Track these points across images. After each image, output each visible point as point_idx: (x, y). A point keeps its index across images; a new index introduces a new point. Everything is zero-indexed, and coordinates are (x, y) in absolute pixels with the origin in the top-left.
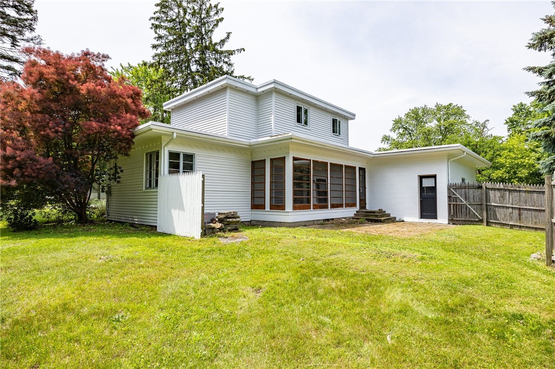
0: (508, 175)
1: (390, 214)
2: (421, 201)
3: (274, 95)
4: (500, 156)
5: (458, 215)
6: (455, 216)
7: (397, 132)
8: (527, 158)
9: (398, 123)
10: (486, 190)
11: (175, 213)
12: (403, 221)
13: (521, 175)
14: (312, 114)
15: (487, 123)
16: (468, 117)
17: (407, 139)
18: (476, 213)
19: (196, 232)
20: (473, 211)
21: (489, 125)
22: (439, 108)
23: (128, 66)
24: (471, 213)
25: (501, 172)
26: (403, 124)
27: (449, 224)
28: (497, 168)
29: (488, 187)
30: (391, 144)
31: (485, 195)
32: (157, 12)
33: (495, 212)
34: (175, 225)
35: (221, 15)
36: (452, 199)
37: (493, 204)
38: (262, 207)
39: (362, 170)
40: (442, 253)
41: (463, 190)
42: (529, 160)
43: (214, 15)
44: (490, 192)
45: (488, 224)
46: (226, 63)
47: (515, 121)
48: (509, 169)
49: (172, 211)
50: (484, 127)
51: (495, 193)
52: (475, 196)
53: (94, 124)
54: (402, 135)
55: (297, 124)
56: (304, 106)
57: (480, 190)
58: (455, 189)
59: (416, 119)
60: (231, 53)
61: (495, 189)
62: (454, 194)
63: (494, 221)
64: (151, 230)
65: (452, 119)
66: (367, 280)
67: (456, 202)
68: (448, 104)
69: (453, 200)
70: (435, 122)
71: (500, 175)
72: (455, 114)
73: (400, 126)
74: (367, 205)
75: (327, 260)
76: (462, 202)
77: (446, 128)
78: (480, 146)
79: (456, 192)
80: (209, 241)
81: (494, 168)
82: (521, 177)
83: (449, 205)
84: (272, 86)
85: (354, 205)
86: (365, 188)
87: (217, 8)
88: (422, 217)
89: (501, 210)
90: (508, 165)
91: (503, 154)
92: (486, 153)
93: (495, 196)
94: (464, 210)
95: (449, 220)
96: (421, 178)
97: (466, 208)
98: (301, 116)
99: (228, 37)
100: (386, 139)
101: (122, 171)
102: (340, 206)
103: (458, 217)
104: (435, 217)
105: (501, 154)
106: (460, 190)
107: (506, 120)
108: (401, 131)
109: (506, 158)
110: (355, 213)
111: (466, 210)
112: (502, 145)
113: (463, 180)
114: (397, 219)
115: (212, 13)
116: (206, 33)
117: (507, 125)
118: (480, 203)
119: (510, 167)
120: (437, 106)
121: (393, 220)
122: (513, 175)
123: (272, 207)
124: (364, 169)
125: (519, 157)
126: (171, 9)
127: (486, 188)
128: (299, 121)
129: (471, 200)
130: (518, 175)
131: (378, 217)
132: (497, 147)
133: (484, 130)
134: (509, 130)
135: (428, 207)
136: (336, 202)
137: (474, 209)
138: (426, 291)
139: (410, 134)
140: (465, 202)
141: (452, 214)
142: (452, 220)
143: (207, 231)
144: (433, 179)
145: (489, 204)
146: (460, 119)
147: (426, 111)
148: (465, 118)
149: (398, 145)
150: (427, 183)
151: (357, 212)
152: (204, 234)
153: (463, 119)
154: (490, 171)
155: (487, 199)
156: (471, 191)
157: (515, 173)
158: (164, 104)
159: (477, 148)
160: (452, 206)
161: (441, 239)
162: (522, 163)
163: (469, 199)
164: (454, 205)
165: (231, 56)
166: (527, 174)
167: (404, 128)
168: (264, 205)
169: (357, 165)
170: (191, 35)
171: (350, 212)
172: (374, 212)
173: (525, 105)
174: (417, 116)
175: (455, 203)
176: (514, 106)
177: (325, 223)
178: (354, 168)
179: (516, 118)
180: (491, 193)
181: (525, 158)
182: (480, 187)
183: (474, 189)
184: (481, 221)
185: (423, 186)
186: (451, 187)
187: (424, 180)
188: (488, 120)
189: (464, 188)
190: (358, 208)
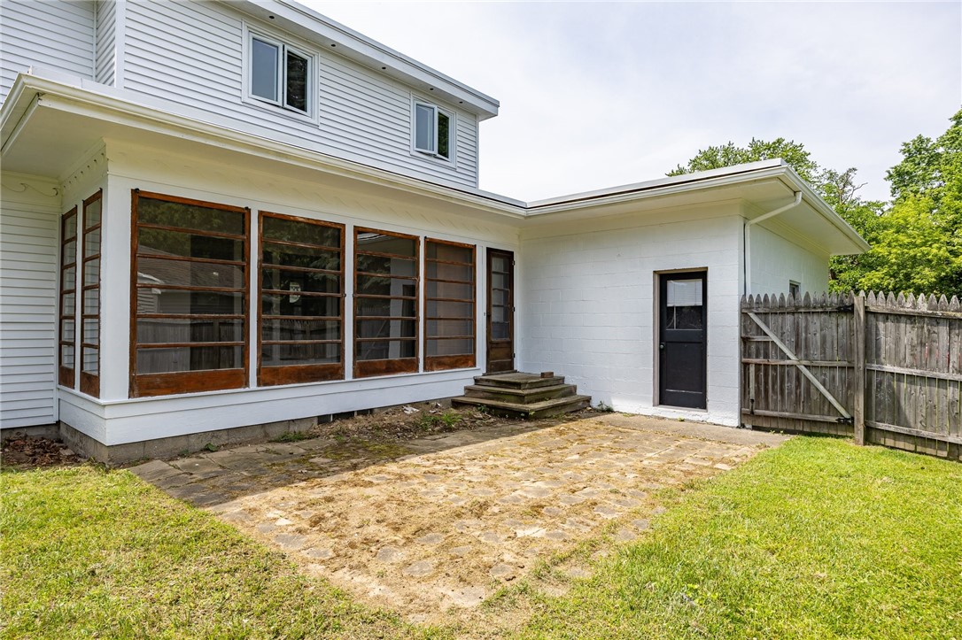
0: (892, 281)
1: (575, 387)
2: (661, 350)
4: (878, 242)
5: (771, 401)
6: (762, 403)
8: (935, 245)
10: (866, 321)
12: (609, 411)
13: (920, 282)
16: (814, 166)
18: (830, 398)
20: (821, 388)
21: (855, 179)
22: (757, 148)
24: (815, 396)
25: (880, 274)
27: (742, 426)
28: (871, 267)
29: (872, 309)
31: (861, 337)
36: (753, 346)
37: (888, 368)
38: (72, 378)
39: (502, 260)
41: (789, 318)
42: (939, 248)
44: (881, 325)
45: (870, 435)
47: (907, 173)
48: (895, 267)
50: (847, 183)
51: (898, 329)
52: (829, 339)
56: (286, 43)
57: (844, 320)
58: (764, 315)
61: (898, 317)
62: (760, 331)
63: (892, 428)
67: (766, 356)
68: (775, 140)
69: (758, 350)
71: (878, 281)
74: (517, 359)
76: (784, 356)
79: (766, 324)
81: (864, 266)
82: (919, 285)
83: (745, 366)
85: (468, 360)
86: (512, 309)
88: (663, 399)
89: (919, 390)
90: (894, 260)
91: (884, 238)
93: (897, 341)
94: (790, 385)
95: (742, 415)
96: (664, 278)
97: (798, 379)
102: (404, 366)
103: (771, 406)
104: (701, 404)
105: (880, 237)
106: (780, 318)
107: (889, 172)
109: (889, 245)
110: (471, 383)
111: (798, 386)
112: (881, 220)
113: (794, 288)
114: (595, 404)
117: (890, 183)
118: (845, 364)
119: (898, 265)
121: (579, 407)
122: (904, 282)
123: (82, 382)
124: (508, 256)
125: (919, 242)
127: (867, 312)
129: (816, 353)
130: (915, 281)
132: (870, 223)
133: (846, 189)
134: (893, 192)
137: (824, 385)
140: (793, 360)
141: (752, 395)
142: (752, 417)
144: (699, 283)
145: (875, 367)
147: (731, 154)
148: (808, 168)
150: (683, 295)
151: (477, 381)
153: (804, 170)
154: (856, 273)
155: (871, 349)
156: (816, 323)
157: (908, 277)
160: (752, 369)
162: (924, 255)
163: (807, 347)
164: (758, 366)
166: (934, 280)
168: (74, 374)
169: (482, 241)
171: (453, 383)
173: (928, 140)
175: (761, 360)
176: (905, 144)
178: (470, 251)
179: (909, 167)
180: (885, 330)
181: (930, 246)
182: (848, 310)
183: (823, 317)
184: (848, 424)
185: (669, 305)
186: (750, 309)
187: (672, 286)
188: (855, 169)
189: (794, 308)
190: (481, 368)
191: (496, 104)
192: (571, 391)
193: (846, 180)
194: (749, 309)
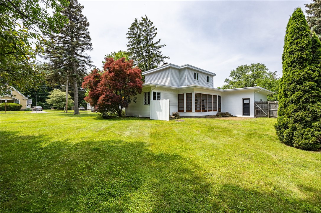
2: (243, 109)
3: (187, 70)
5: (258, 114)
7: (232, 77)
9: (233, 73)
11: (158, 113)
12: (236, 116)
14: (200, 76)
15: (276, 72)
16: (267, 69)
17: (237, 80)
18: (265, 113)
19: (167, 119)
22: (253, 65)
23: (114, 53)
24: (263, 113)
26: (235, 73)
30: (230, 83)
32: (129, 31)
33: (273, 113)
34: (158, 117)
35: (156, 31)
37: (272, 109)
38: (183, 111)
39: (219, 97)
40: (250, 124)
43: (153, 31)
45: (270, 117)
46: (158, 51)
49: (157, 112)
52: (265, 106)
53: (132, 84)
54: (234, 78)
55: (195, 80)
56: (197, 73)
57: (267, 104)
58: (257, 104)
59: (242, 71)
60: (160, 47)
61: (273, 104)
62: (257, 106)
63: (272, 116)
64: (149, 119)
65: (259, 71)
66: (227, 129)
68: (257, 63)
70: (251, 72)
72: (261, 68)
73: (234, 74)
74: (221, 111)
75: (214, 125)
76: (260, 109)
77: (256, 75)
78: (272, 84)
80: (172, 121)
83: (255, 110)
84: (186, 66)
85: (216, 110)
86: (221, 104)
87: (154, 28)
88: (244, 115)
89: (275, 112)
92: (275, 87)
93: (273, 106)
94: (260, 112)
95: (255, 116)
96: (243, 99)
98: (196, 77)
99: (159, 41)
100: (227, 80)
101: (137, 99)
102: (211, 111)
104: (249, 115)
106: (259, 104)
108: (234, 76)
110: (217, 113)
113: (261, 100)
114: (234, 116)
115: (152, 31)
116: (150, 39)
118: (267, 109)
120: (252, 64)
121: (232, 116)
123: (187, 111)
124: (220, 96)
126: (135, 29)
127: (269, 103)
128: (195, 78)
129: (264, 108)
131: (226, 115)
133: (275, 76)
135: (246, 111)
136: (210, 109)
138: (244, 131)
139: (239, 78)
140: (261, 109)
141: (256, 113)
142: (256, 116)
143: (171, 118)
144: (248, 100)
145: (270, 109)
146: (263, 70)
147: (246, 67)
148: (266, 70)
149: (233, 83)
150: (246, 102)
152: (170, 119)
153: (264, 70)
155: (270, 107)
156: (263, 105)
158: (142, 73)
159: (271, 84)
161: (250, 121)
164: (256, 110)
165: (160, 48)
167: (236, 75)
168: (184, 110)
169: (217, 95)
170: (143, 40)
171: (214, 113)
172: (224, 113)
174: (242, 69)
175: (257, 109)
177: (206, 117)
178: (216, 96)
180: (271, 105)
182: (267, 103)
184: (267, 116)
185: (244, 103)
187: (244, 100)
188: (277, 71)
189: (261, 103)
190: (218, 111)
191: (216, 74)
192: (230, 114)
193: (274, 74)
194: (255, 103)
